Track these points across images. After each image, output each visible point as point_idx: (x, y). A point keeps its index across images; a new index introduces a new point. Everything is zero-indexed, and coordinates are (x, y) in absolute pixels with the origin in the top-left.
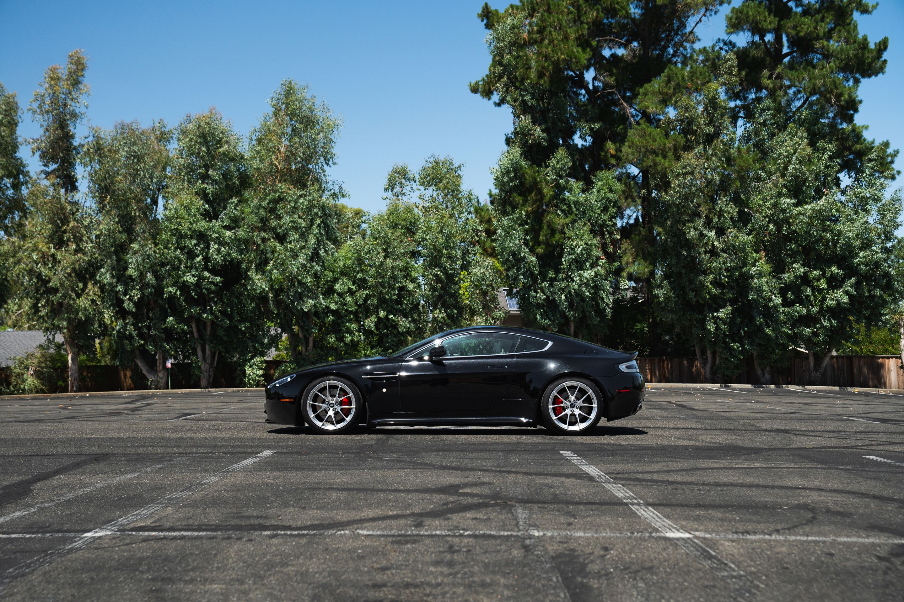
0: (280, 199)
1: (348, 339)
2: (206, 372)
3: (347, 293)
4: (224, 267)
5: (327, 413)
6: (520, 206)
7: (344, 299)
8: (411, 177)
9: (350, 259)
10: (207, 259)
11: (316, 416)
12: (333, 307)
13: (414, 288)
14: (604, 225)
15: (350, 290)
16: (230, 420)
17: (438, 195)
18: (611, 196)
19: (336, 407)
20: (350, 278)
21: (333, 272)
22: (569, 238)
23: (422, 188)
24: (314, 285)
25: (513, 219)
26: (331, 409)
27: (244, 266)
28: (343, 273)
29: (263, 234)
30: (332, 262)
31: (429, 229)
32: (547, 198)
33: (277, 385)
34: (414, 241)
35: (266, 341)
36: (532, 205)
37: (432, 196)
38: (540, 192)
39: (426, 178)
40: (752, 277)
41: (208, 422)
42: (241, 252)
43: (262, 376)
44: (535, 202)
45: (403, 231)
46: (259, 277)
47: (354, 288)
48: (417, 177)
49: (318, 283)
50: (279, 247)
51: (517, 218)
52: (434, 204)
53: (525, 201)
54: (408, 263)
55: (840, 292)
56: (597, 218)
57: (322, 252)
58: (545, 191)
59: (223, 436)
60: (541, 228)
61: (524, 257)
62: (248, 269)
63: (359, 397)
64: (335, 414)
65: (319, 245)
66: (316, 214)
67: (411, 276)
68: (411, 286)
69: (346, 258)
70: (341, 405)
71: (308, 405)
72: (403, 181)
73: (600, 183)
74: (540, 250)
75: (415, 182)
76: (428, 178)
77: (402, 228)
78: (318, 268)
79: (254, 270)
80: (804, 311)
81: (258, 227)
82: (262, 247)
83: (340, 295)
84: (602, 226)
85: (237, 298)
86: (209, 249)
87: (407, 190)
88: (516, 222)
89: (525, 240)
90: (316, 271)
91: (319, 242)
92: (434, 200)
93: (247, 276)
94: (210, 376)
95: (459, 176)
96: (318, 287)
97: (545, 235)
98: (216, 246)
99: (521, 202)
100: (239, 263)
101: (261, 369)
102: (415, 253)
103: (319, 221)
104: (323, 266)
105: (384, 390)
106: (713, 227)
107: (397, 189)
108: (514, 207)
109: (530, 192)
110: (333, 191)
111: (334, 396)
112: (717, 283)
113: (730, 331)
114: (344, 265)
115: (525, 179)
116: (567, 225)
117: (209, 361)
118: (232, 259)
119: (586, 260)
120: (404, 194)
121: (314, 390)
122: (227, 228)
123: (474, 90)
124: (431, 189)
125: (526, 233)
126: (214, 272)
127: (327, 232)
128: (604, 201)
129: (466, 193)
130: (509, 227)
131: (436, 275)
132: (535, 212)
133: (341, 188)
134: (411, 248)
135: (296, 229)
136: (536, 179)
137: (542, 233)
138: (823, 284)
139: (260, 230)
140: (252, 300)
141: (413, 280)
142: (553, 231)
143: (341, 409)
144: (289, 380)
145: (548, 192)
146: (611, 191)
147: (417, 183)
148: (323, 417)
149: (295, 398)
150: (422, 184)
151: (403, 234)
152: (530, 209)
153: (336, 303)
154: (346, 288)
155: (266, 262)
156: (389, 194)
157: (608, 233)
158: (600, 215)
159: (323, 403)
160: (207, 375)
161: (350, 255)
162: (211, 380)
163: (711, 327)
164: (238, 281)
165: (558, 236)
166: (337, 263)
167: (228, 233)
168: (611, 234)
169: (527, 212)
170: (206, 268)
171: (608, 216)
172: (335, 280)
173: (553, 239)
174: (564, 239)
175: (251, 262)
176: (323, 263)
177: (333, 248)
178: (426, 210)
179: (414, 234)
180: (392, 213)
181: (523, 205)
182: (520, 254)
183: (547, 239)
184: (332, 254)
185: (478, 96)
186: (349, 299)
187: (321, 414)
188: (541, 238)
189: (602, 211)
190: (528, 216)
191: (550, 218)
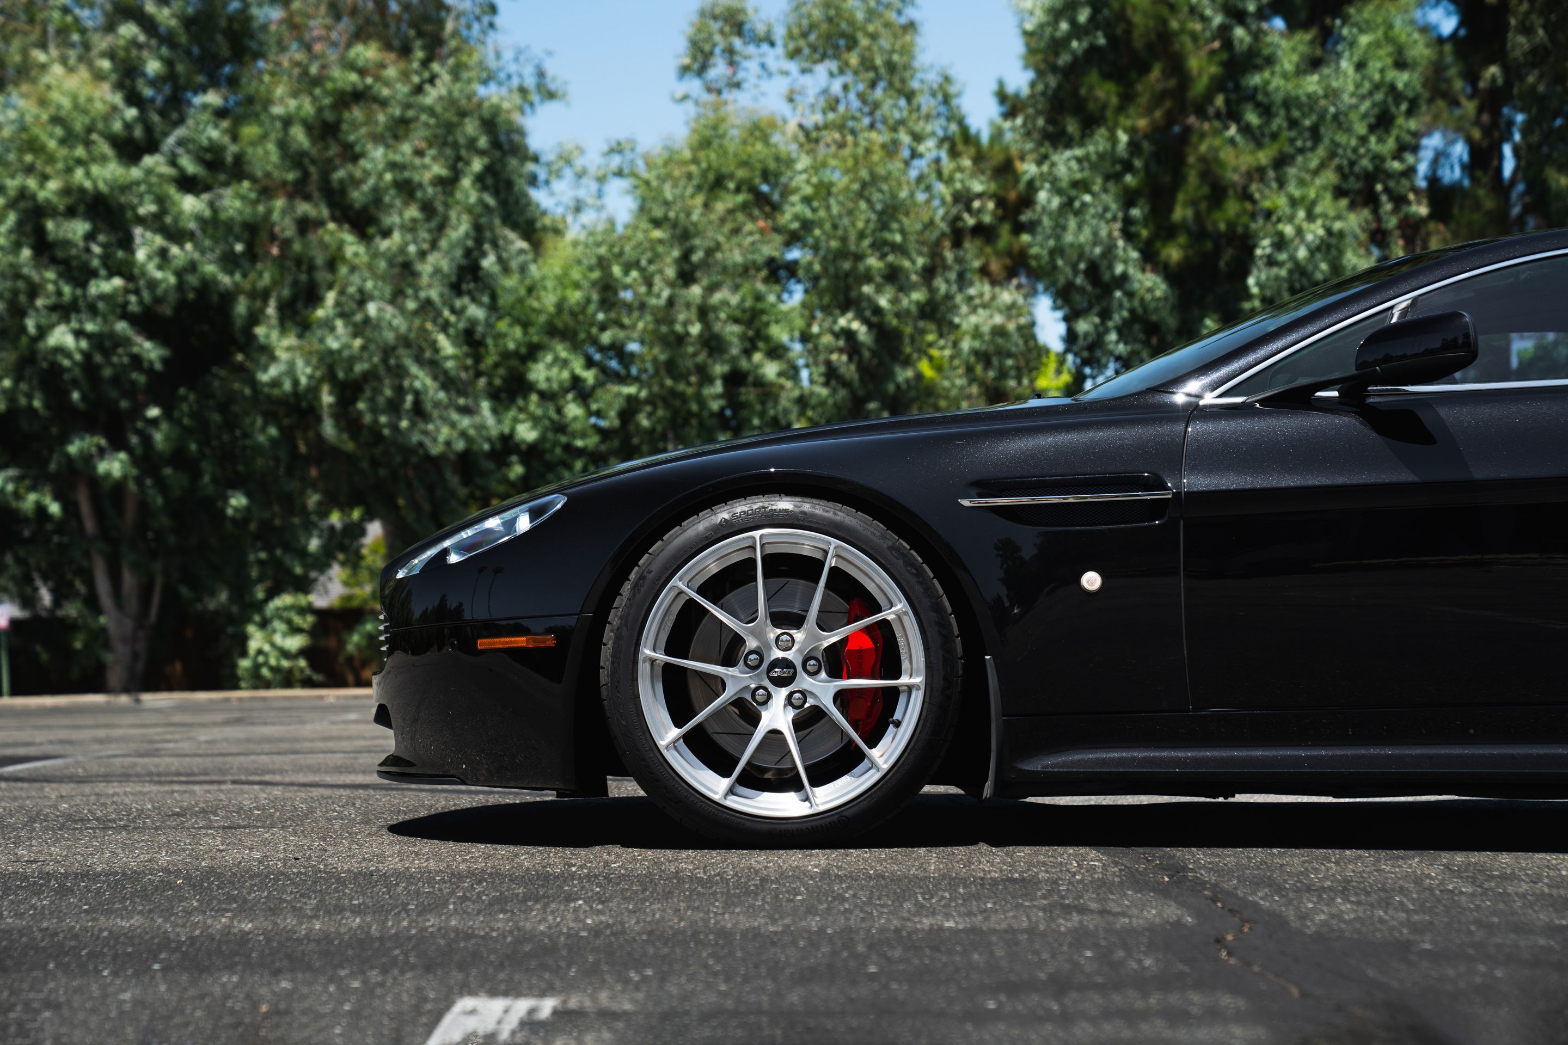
0: (358, 96)
2: (124, 643)
3: (567, 391)
4: (182, 308)
5: (754, 720)
6: (1109, 114)
7: (559, 411)
8: (761, 29)
9: (577, 286)
11: (688, 739)
12: (527, 433)
13: (780, 374)
14: (1378, 172)
15: (576, 381)
16: (189, 778)
17: (845, 88)
18: (1402, 79)
19: (805, 682)
20: (576, 346)
21: (525, 325)
22: (1268, 214)
23: (793, 66)
24: (466, 369)
25: (1087, 157)
26: (780, 695)
27: (241, 307)
28: (554, 331)
29: (304, 208)
30: (523, 292)
31: (824, 190)
32: (1200, 85)
33: (454, 559)
34: (777, 230)
35: (314, 544)
36: (1149, 111)
37: (825, 92)
38: (1176, 66)
39: (805, 35)
41: (87, 789)
42: (229, 262)
43: (303, 652)
44: (1159, 98)
45: (740, 198)
46: (291, 340)
47: (589, 376)
48: (780, 33)
49: (478, 359)
50: (353, 247)
51: (1101, 156)
52: (831, 116)
53: (1127, 98)
54: (759, 298)
56: (1355, 150)
57: (489, 262)
58: (1193, 63)
59: (132, 861)
60: (1178, 180)
61: (1125, 277)
62: (255, 318)
63: (943, 624)
64: (798, 725)
65: (479, 241)
66: (472, 144)
67: (767, 339)
68: (771, 370)
69: (563, 281)
70: (835, 673)
71: (644, 669)
72: (737, 42)
73: (1364, 40)
74: (1173, 254)
75: (772, 44)
76: (812, 37)
77: (738, 190)
78: (476, 312)
79: (274, 321)
81: (284, 183)
82: (297, 247)
83: (545, 396)
84: (1370, 178)
85: (223, 408)
86: (132, 249)
87: (750, 70)
88: (1094, 167)
89: (1128, 222)
90: (473, 322)
91: (479, 232)
92: (833, 104)
93: (252, 337)
94: (135, 655)
95: (911, 26)
96: (478, 374)
97: (1194, 203)
98: (155, 241)
99: (1114, 100)
100: (228, 298)
102: (779, 268)
103: (477, 165)
104: (493, 307)
105: (1091, 580)
107: (719, 70)
108: (1090, 123)
109: (1145, 69)
110: (515, 82)
111: (797, 621)
114: (560, 306)
115: (1129, 24)
116: (1261, 170)
117: (133, 605)
118: (206, 284)
120: (737, 85)
121: (678, 582)
122: (188, 184)
124: (821, 70)
125: (1129, 199)
126: (146, 324)
127: (503, 204)
128: (1379, 96)
129: (933, 78)
130: (1075, 184)
131: (849, 335)
132: (1159, 134)
133: (541, 74)
134: (768, 251)
135: (407, 189)
136: (1165, 22)
137: (1181, 197)
139: (293, 192)
140: (269, 417)
141: (776, 352)
142: (1217, 192)
143: (841, 698)
144: (524, 524)
145: (1199, 66)
146: (1401, 64)
147: (780, 50)
148: (726, 742)
149: (562, 634)
150: (794, 54)
151: (744, 207)
152: (1142, 123)
153: (535, 421)
154: (565, 375)
155: (313, 297)
156: (694, 86)
157: (1391, 199)
158: (1363, 140)
159: (729, 661)
161: (576, 275)
162: (140, 666)
164: (223, 358)
165: (1232, 207)
166: (538, 299)
167: (190, 204)
168: (1399, 201)
169: (1132, 131)
171: (1391, 143)
172: (532, 352)
173: (1217, 215)
174: (1253, 216)
175: (264, 296)
176: (494, 297)
177: (521, 251)
178: (810, 137)
179: (776, 208)
180: (705, 144)
181: (1121, 109)
182: (1111, 267)
183: (1198, 216)
184: (523, 269)
186: (573, 410)
187: (711, 729)
188: (1180, 213)
189: (1372, 129)
190: (1134, 146)
191: (1211, 148)
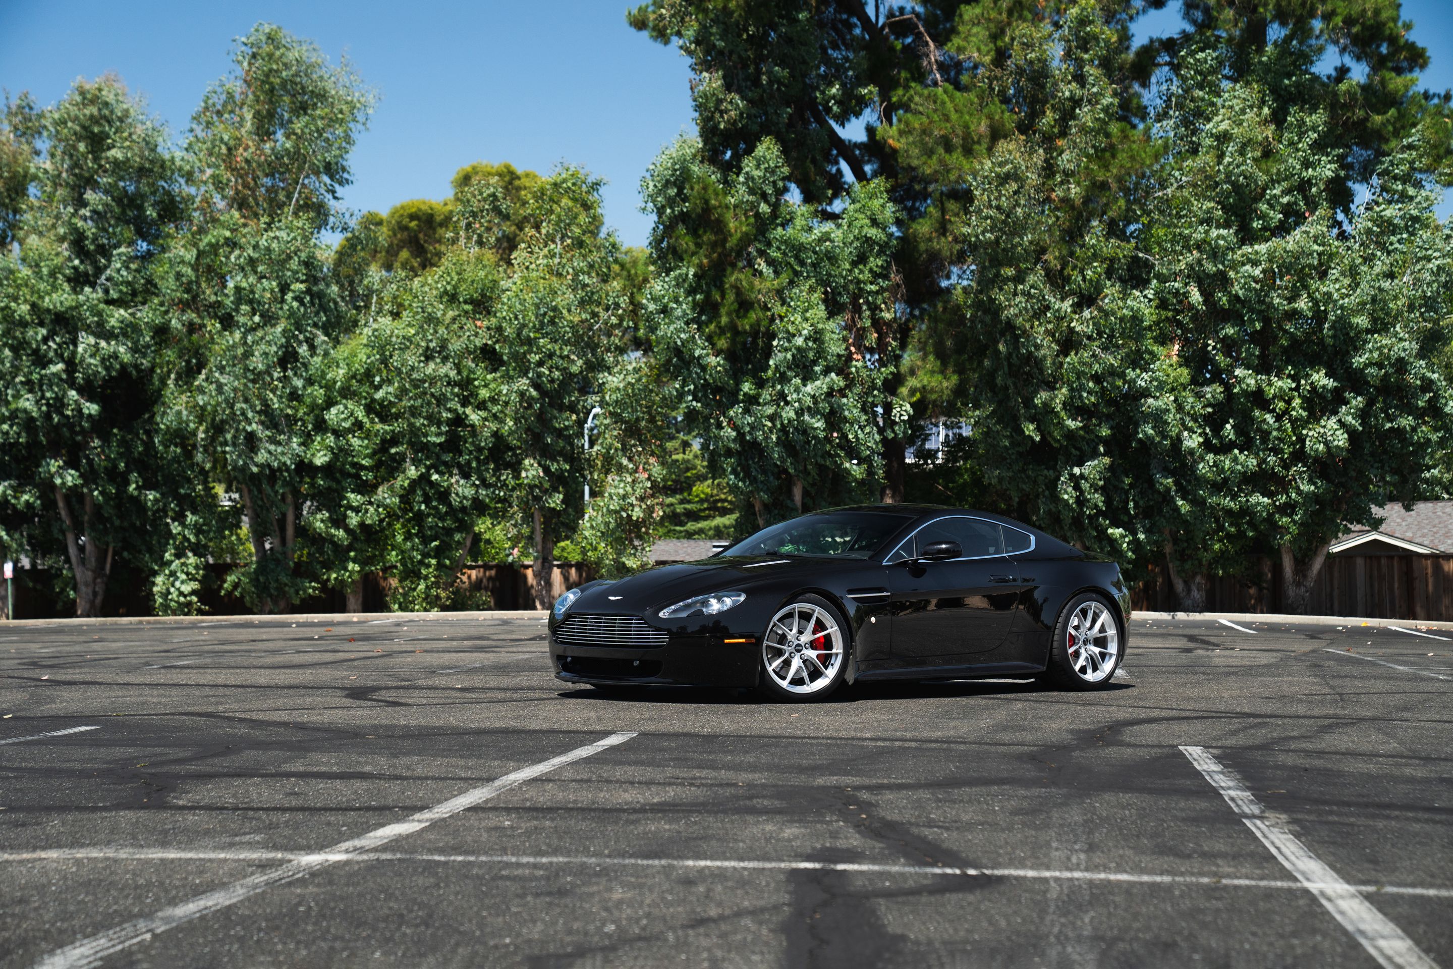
1: (354, 520)
2: (86, 584)
4: (109, 382)
6: (687, 254)
10: (71, 365)
12: (320, 459)
13: (484, 419)
14: (860, 292)
15: (357, 423)
18: (873, 232)
19: (805, 651)
20: (360, 401)
21: (327, 389)
27: (156, 378)
28: (344, 392)
29: (189, 316)
30: (325, 368)
32: (735, 239)
34: (489, 327)
36: (707, 254)
38: (720, 227)
40: (1145, 393)
43: (194, 592)
45: (466, 307)
47: (367, 420)
55: (1332, 423)
56: (844, 278)
57: (303, 350)
58: (732, 225)
60: (722, 299)
61: (699, 357)
62: (162, 385)
65: (297, 336)
66: (295, 275)
67: (475, 395)
68: (476, 417)
69: (351, 360)
74: (726, 343)
77: (464, 302)
78: (295, 381)
79: (172, 388)
80: (1252, 462)
81: (180, 301)
82: (186, 342)
83: (338, 434)
84: (855, 295)
86: (76, 346)
88: (680, 288)
89: (699, 322)
90: (293, 388)
91: (298, 330)
93: (159, 397)
94: (95, 594)
96: (295, 419)
98: (92, 340)
99: (690, 247)
100: (146, 372)
101: (195, 580)
103: (299, 288)
104: (307, 378)
106: (1072, 293)
108: (681, 258)
112: (1074, 408)
113: (1107, 502)
114: (347, 375)
116: (780, 291)
117: (92, 562)
118: (123, 366)
119: (815, 363)
122: (116, 303)
123: (639, 24)
126: (88, 390)
132: (711, 267)
134: (479, 341)
137: (724, 309)
138: (1298, 409)
139: (184, 306)
142: (744, 305)
145: (736, 226)
151: (467, 313)
152: (703, 262)
153: (328, 450)
155: (197, 371)
157: (869, 309)
158: (848, 271)
159: (781, 644)
160: (90, 591)
161: (362, 356)
162: (99, 600)
163: (1068, 495)
165: (756, 316)
166: (333, 371)
167: (117, 314)
170: (72, 384)
172: (330, 403)
173: (745, 321)
174: (771, 320)
176: (308, 372)
177: (325, 342)
179: (490, 312)
181: (694, 253)
182: (691, 351)
184: (325, 353)
185: (645, 34)
186: (356, 440)
188: (724, 319)
189: (854, 264)
190: (700, 275)
191: (737, 279)
